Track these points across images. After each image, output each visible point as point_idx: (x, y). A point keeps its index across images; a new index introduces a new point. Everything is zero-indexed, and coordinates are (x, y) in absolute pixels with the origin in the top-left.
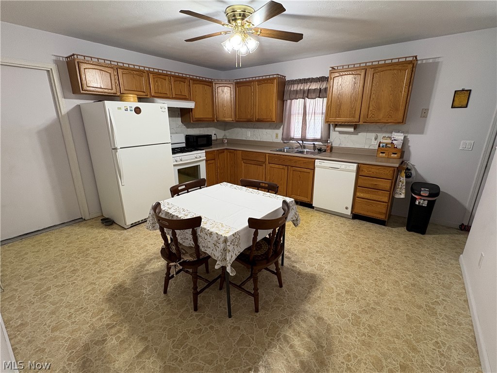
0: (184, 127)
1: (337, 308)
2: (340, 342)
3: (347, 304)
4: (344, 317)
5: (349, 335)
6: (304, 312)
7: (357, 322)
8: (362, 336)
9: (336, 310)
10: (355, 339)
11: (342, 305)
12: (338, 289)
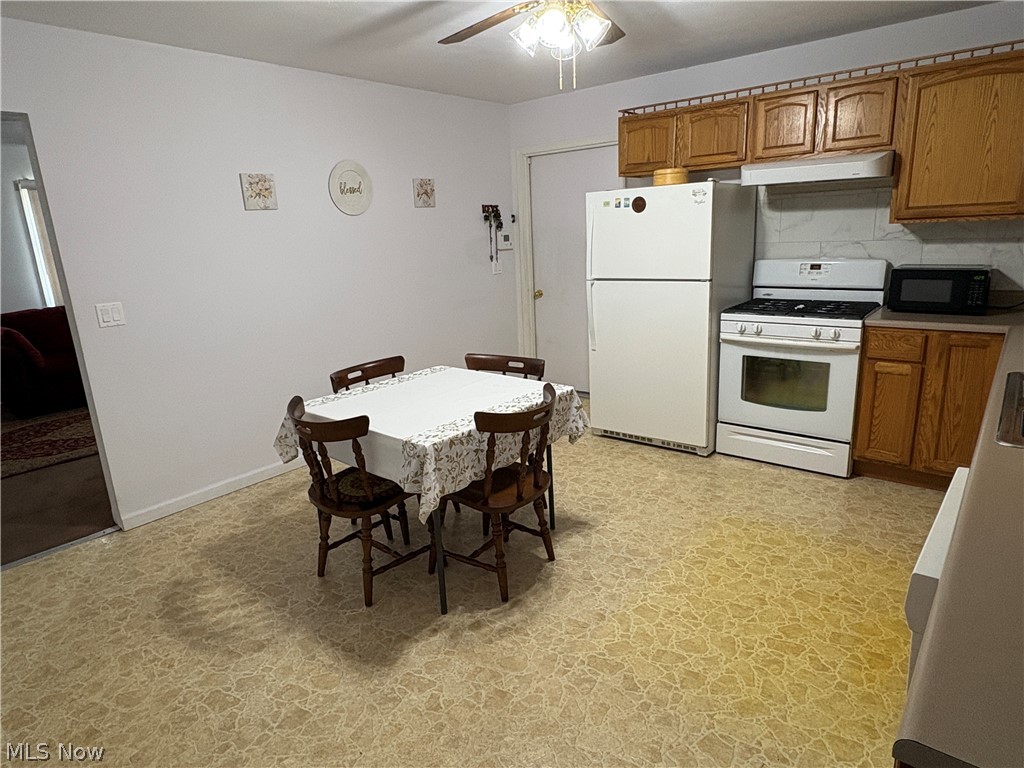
0: (912, 237)
1: (267, 678)
2: (200, 662)
3: (266, 700)
4: (240, 685)
5: (200, 678)
6: (288, 629)
7: (216, 700)
8: (184, 698)
9: (264, 676)
10: (189, 684)
11: (269, 691)
12: (321, 699)
